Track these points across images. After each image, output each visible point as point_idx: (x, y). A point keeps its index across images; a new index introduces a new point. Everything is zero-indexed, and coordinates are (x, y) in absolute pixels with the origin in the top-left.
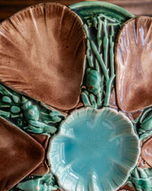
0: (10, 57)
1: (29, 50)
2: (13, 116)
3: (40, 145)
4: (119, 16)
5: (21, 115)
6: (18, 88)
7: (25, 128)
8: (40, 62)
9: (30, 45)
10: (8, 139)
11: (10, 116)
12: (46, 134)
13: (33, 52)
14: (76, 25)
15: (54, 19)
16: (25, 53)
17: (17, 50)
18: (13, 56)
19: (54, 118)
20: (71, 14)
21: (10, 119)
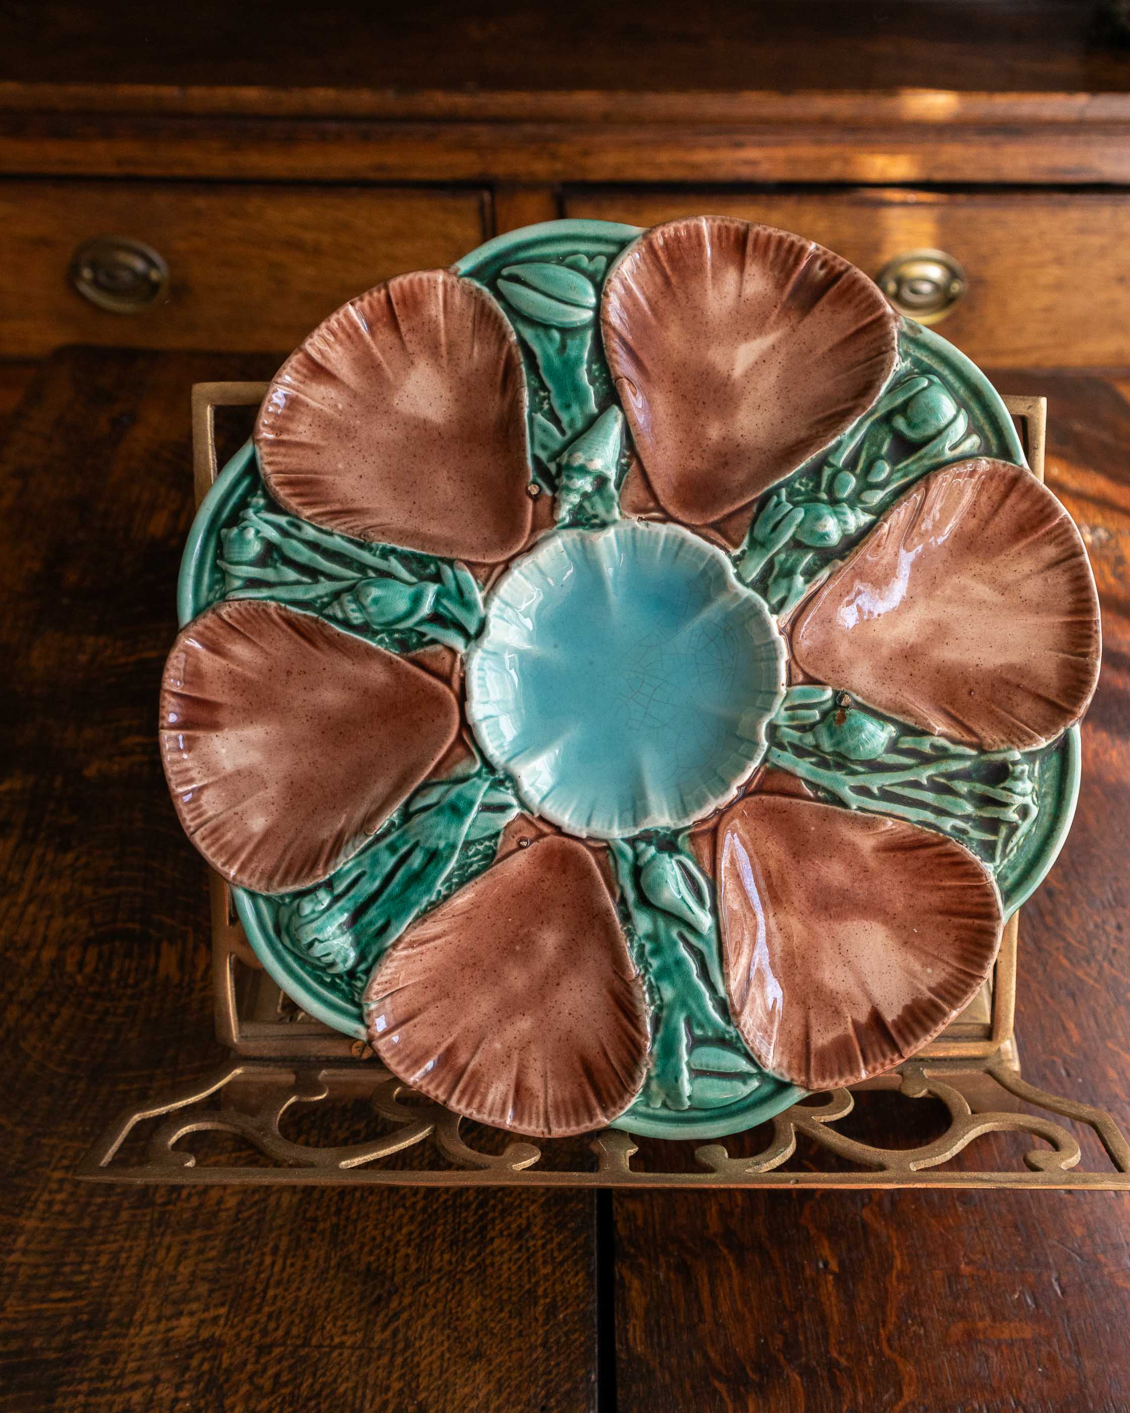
0: (987, 522)
1: (992, 582)
2: (827, 472)
3: (716, 518)
4: (1018, 871)
5: (824, 496)
6: (900, 515)
7: (784, 492)
8: (949, 601)
9: (1004, 589)
10: (762, 434)
11: (831, 465)
12: (744, 546)
13: (982, 591)
14: (1027, 734)
15: (1054, 676)
16: (988, 568)
17: (1001, 550)
18: (989, 532)
19: (784, 583)
20: (1056, 725)
21: (823, 462)
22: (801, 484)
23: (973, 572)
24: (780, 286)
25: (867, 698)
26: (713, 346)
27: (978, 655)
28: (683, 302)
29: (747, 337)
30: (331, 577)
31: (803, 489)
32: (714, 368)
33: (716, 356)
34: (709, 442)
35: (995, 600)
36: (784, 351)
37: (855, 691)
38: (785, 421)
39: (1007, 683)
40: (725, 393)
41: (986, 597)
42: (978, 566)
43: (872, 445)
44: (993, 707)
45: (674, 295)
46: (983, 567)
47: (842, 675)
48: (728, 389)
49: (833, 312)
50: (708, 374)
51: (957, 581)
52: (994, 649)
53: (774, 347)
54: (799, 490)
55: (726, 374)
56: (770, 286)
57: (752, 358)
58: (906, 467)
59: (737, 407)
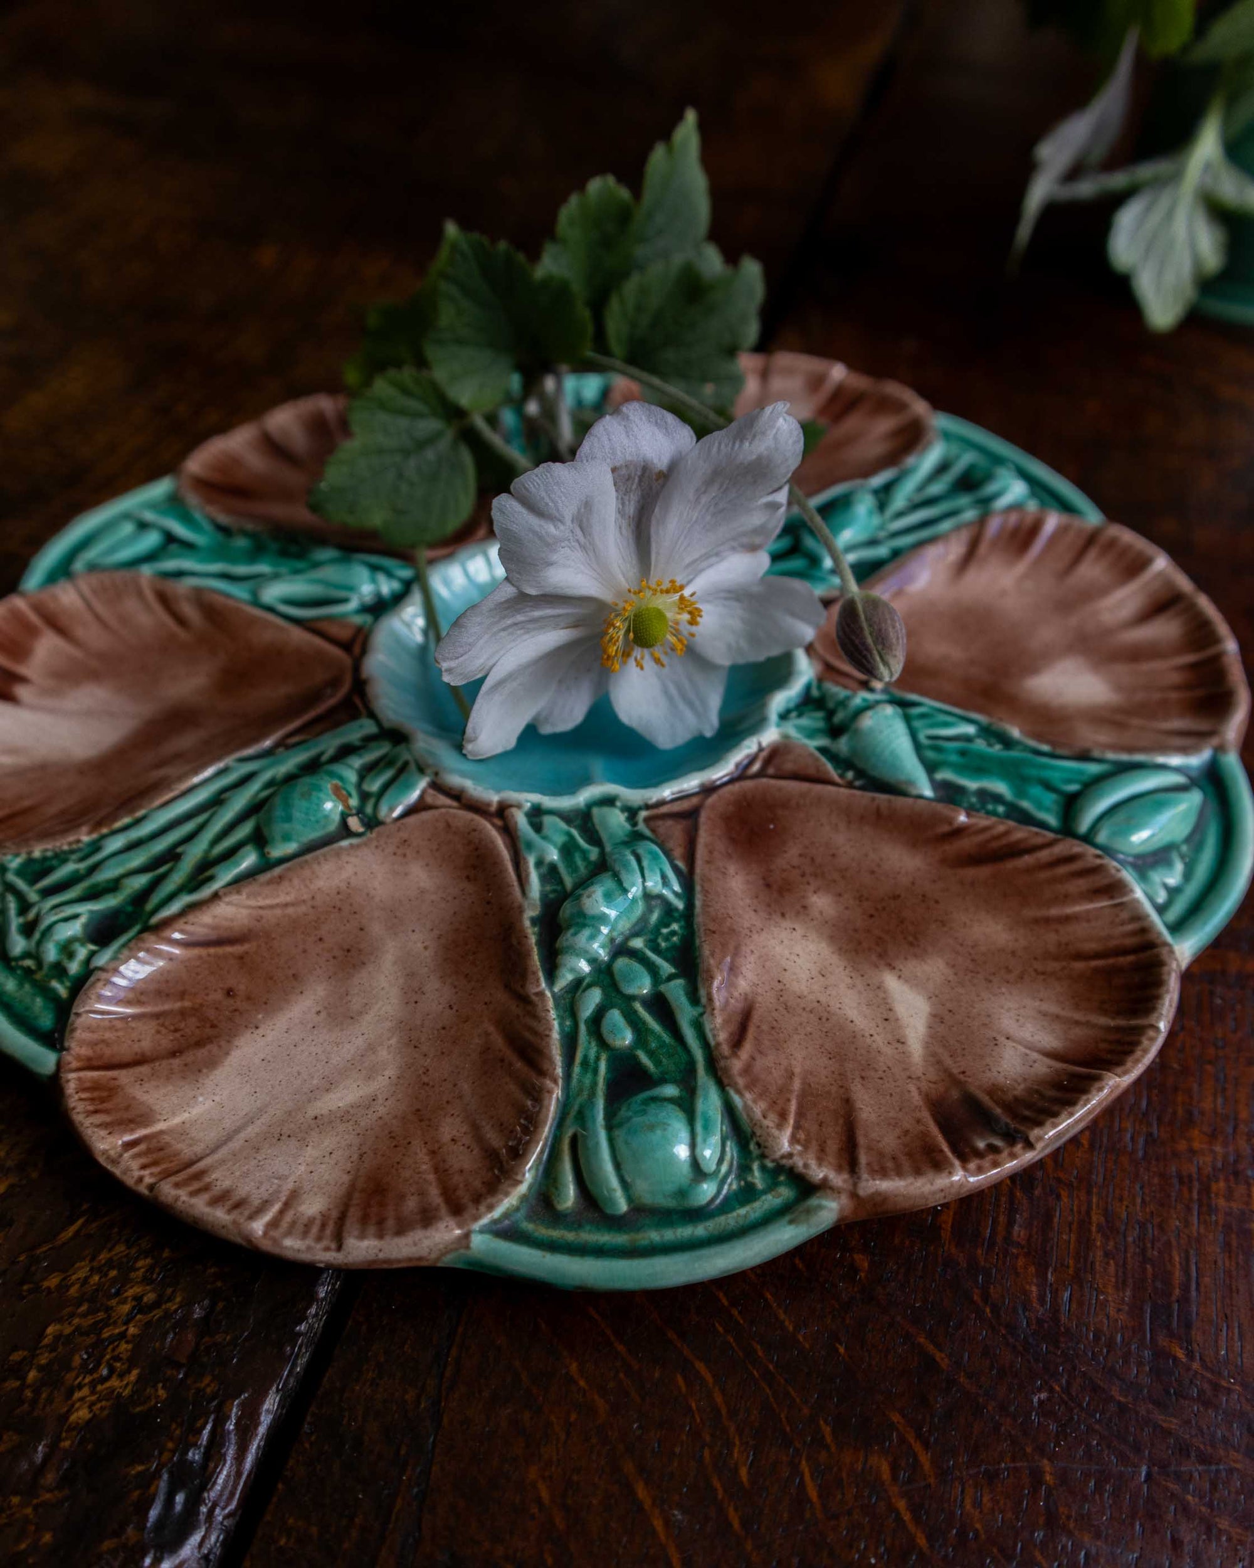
1: (344, 1116)
3: (703, 824)
9: (321, 1123)
12: (642, 826)
13: (344, 1097)
16: (367, 1121)
22: (673, 933)
23: (380, 1101)
24: (994, 1091)
25: (338, 854)
26: (949, 972)
27: (269, 1038)
28: (1038, 966)
29: (937, 1019)
30: (900, 515)
31: (665, 931)
32: (916, 956)
33: (934, 968)
34: (811, 888)
35: (319, 1104)
36: (888, 1050)
37: (358, 846)
38: (780, 986)
39: (199, 1044)
40: (870, 949)
41: (331, 1096)
42: (382, 1111)
43: (663, 1045)
44: (187, 1004)
45: (1056, 958)
46: (375, 1117)
47: (391, 849)
48: (874, 958)
49: (907, 1132)
50: (911, 944)
51: (387, 1073)
52: (257, 1061)
53: (901, 1042)
54: (667, 926)
55: (898, 964)
56: (1001, 1079)
57: (901, 1010)
58: (596, 1071)
59: (841, 951)
